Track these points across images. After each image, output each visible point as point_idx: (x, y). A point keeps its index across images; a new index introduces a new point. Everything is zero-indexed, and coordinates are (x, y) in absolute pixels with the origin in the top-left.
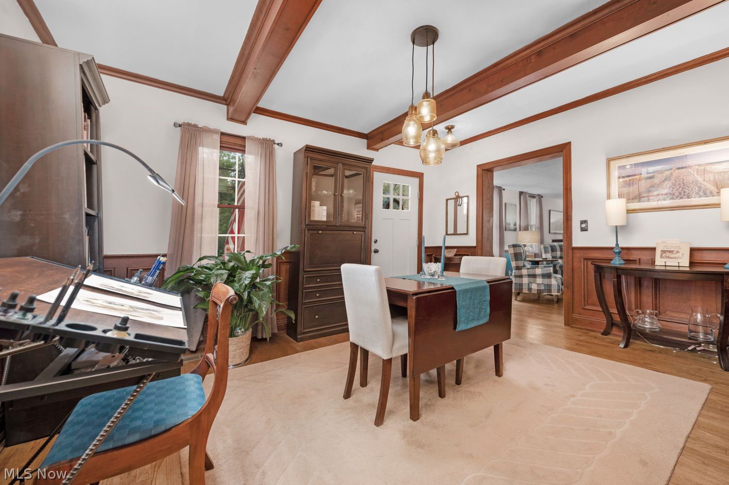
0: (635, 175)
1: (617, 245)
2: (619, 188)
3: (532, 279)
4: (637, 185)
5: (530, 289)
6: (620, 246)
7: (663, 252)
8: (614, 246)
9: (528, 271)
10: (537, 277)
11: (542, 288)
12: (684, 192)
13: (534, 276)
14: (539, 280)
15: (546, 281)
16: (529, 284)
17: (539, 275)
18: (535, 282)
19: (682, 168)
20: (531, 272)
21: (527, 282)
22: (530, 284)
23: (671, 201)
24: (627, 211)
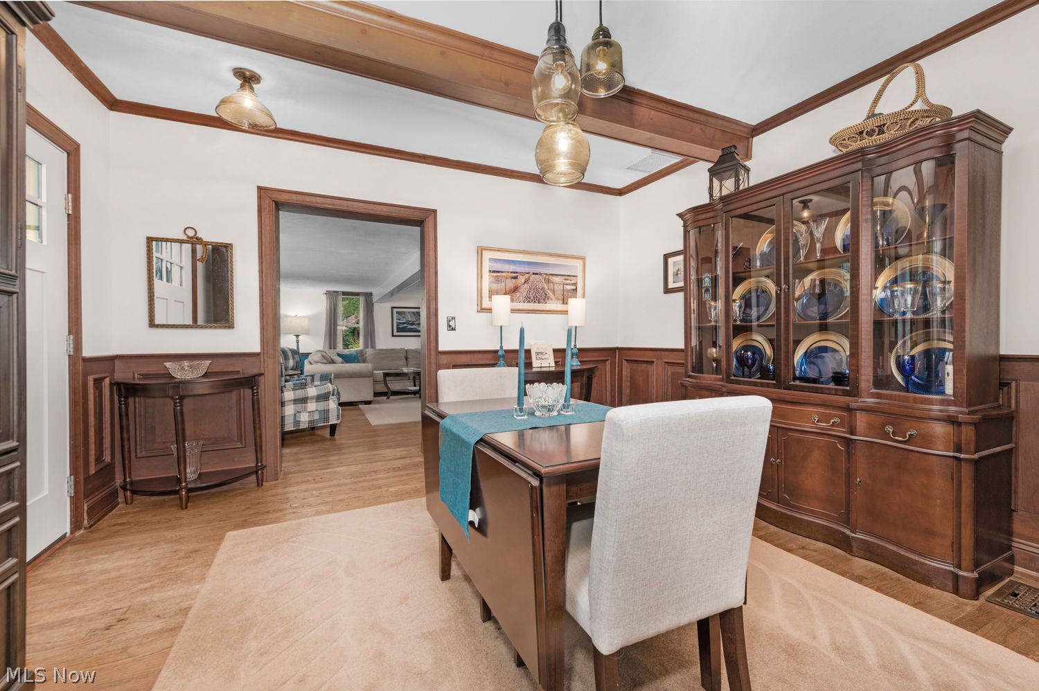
0: (502, 272)
1: (501, 347)
2: (490, 283)
3: (300, 406)
4: (503, 284)
5: (297, 422)
6: (504, 348)
7: (537, 353)
8: (499, 348)
9: (294, 394)
10: (308, 401)
11: (317, 417)
12: (537, 297)
13: (304, 400)
14: (312, 406)
15: (322, 406)
16: (295, 415)
17: (312, 398)
18: (305, 410)
19: (537, 274)
20: (300, 393)
21: (292, 412)
22: (298, 415)
23: (529, 304)
24: (511, 310)
